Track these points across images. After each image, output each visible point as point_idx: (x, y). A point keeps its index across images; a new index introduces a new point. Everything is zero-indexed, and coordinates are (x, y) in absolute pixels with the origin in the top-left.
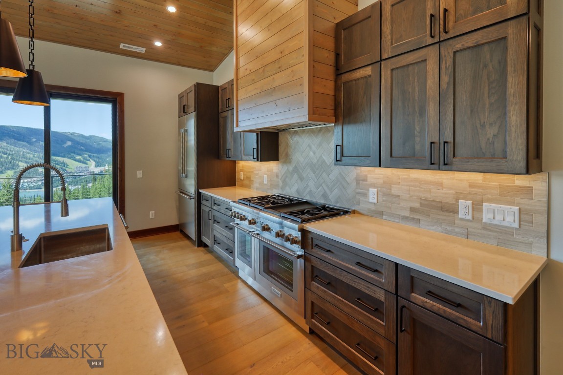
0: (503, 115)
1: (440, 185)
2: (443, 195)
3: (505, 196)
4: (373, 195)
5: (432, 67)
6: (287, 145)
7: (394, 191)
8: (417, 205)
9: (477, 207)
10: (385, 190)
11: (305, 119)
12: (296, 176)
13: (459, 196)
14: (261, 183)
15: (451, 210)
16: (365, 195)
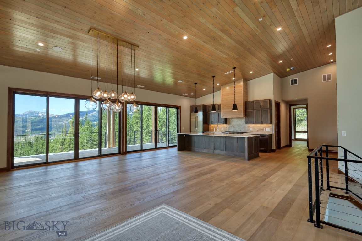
0: (268, 118)
1: (261, 126)
2: (262, 128)
3: (269, 127)
4: (251, 129)
5: (261, 111)
6: (230, 121)
7: (255, 128)
8: (258, 130)
9: (266, 129)
10: (253, 128)
11: (243, 117)
12: (233, 127)
13: (264, 128)
14: (221, 130)
15: (263, 130)
16: (250, 129)
